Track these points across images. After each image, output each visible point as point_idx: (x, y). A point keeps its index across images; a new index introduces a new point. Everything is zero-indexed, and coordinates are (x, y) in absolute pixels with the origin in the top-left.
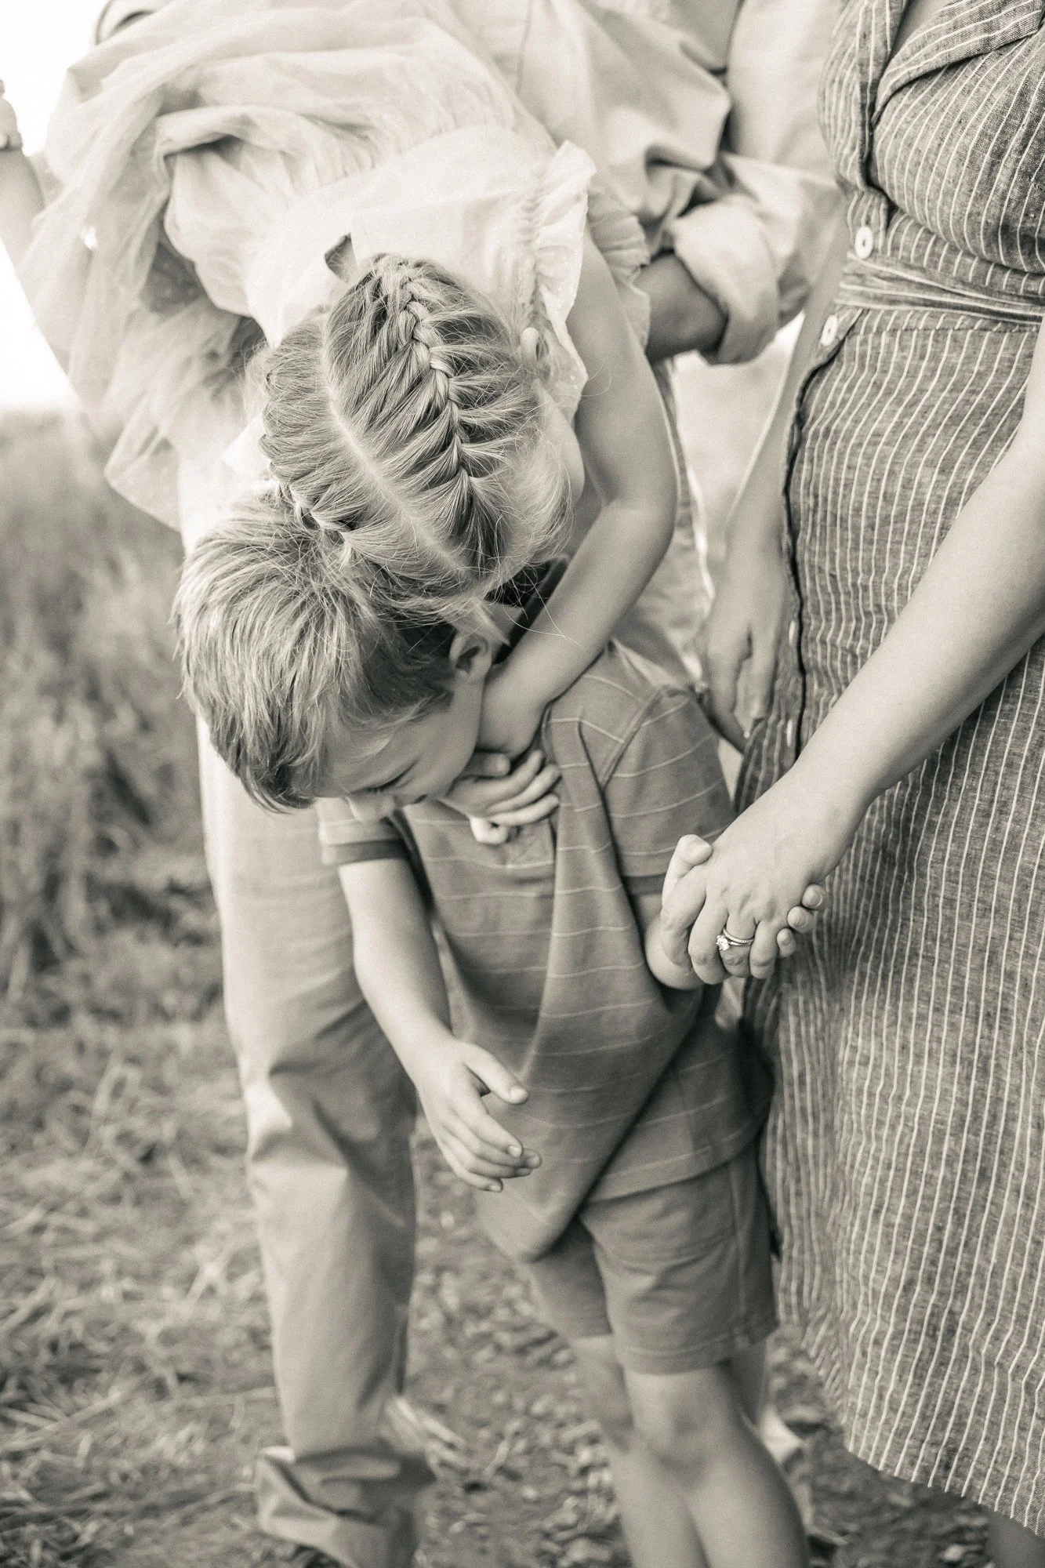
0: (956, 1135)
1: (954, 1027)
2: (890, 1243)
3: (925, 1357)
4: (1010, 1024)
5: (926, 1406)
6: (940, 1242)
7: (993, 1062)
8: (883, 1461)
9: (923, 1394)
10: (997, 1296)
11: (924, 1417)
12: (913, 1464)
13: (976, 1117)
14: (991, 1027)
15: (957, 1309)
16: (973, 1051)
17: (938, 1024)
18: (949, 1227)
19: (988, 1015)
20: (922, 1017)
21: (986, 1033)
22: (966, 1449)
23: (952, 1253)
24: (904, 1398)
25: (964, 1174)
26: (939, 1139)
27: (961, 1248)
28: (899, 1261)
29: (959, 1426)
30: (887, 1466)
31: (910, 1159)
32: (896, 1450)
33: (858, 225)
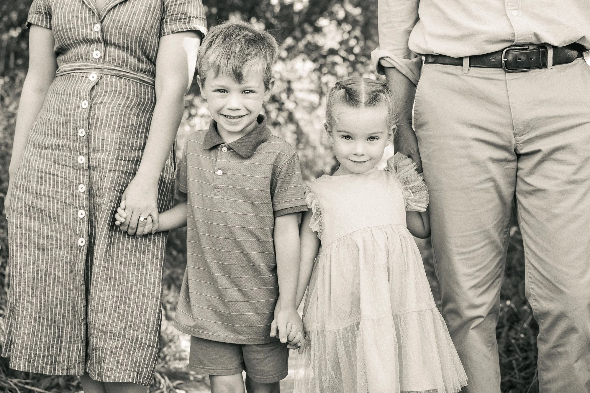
0: (136, 285)
1: (135, 255)
2: (119, 318)
3: (130, 348)
4: (150, 253)
5: (131, 361)
6: (133, 316)
7: (145, 264)
8: (121, 379)
9: (131, 358)
10: (149, 327)
11: (131, 364)
12: (130, 377)
13: (141, 280)
14: (144, 255)
15: (138, 334)
16: (140, 262)
17: (131, 256)
18: (135, 311)
19: (144, 251)
20: (126, 254)
21: (143, 256)
22: (141, 371)
23: (136, 318)
24: (125, 360)
25: (138, 296)
26: (132, 287)
27: (138, 317)
28: (122, 323)
29: (139, 365)
30: (122, 380)
31: (124, 294)
32: (125, 374)
33: (92, 51)
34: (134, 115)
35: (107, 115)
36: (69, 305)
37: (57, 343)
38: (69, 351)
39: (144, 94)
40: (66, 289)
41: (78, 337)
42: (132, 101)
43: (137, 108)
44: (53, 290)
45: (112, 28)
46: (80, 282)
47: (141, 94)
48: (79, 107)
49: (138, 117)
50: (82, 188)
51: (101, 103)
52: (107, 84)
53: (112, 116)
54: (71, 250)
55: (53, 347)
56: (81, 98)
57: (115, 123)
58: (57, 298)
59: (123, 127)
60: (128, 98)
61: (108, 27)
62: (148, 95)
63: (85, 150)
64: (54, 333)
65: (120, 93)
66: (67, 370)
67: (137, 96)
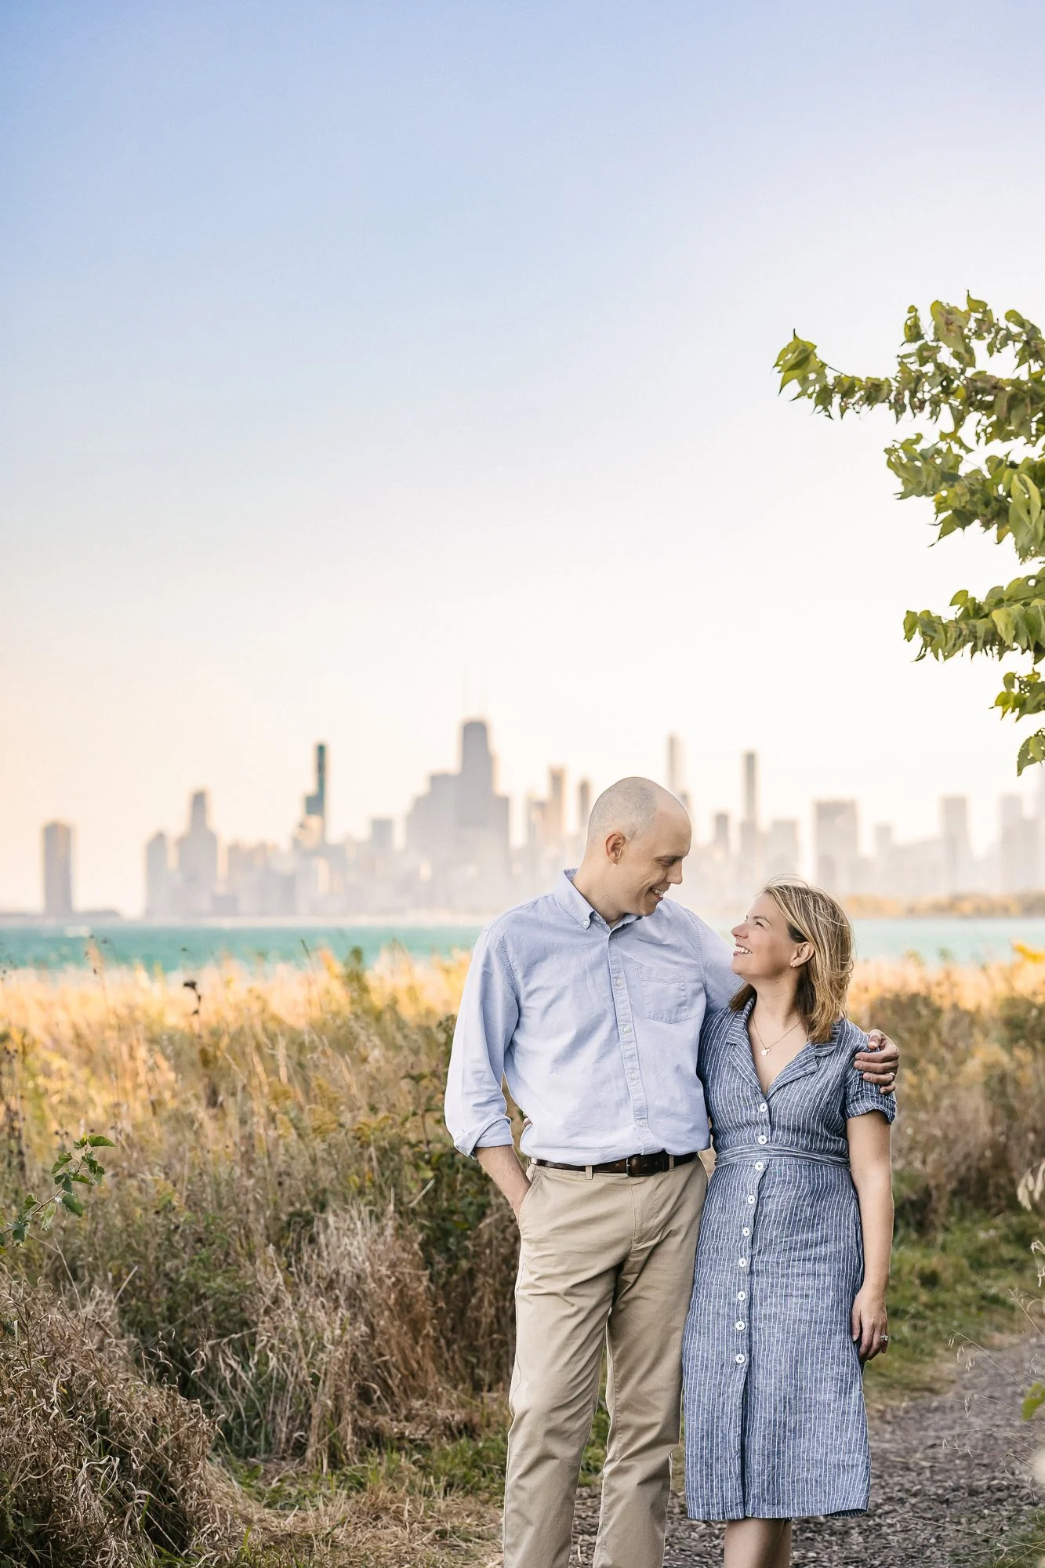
33: (757, 1135)
34: (808, 1205)
35: (777, 1210)
36: (717, 1436)
37: (707, 1483)
38: (722, 1491)
39: (818, 1179)
40: (713, 1417)
41: (731, 1473)
42: (803, 1190)
43: (811, 1196)
44: (698, 1419)
45: (780, 1108)
46: (735, 1405)
47: (814, 1179)
48: (744, 1202)
49: (812, 1207)
50: (742, 1296)
51: (769, 1197)
52: (775, 1173)
53: (781, 1211)
54: (722, 1369)
55: (702, 1487)
56: (746, 1192)
57: (785, 1219)
58: (702, 1429)
59: (795, 1222)
60: (799, 1187)
61: (776, 1108)
62: (822, 1179)
63: (748, 1251)
64: (701, 1471)
65: (789, 1183)
66: (723, 1513)
67: (810, 1183)
